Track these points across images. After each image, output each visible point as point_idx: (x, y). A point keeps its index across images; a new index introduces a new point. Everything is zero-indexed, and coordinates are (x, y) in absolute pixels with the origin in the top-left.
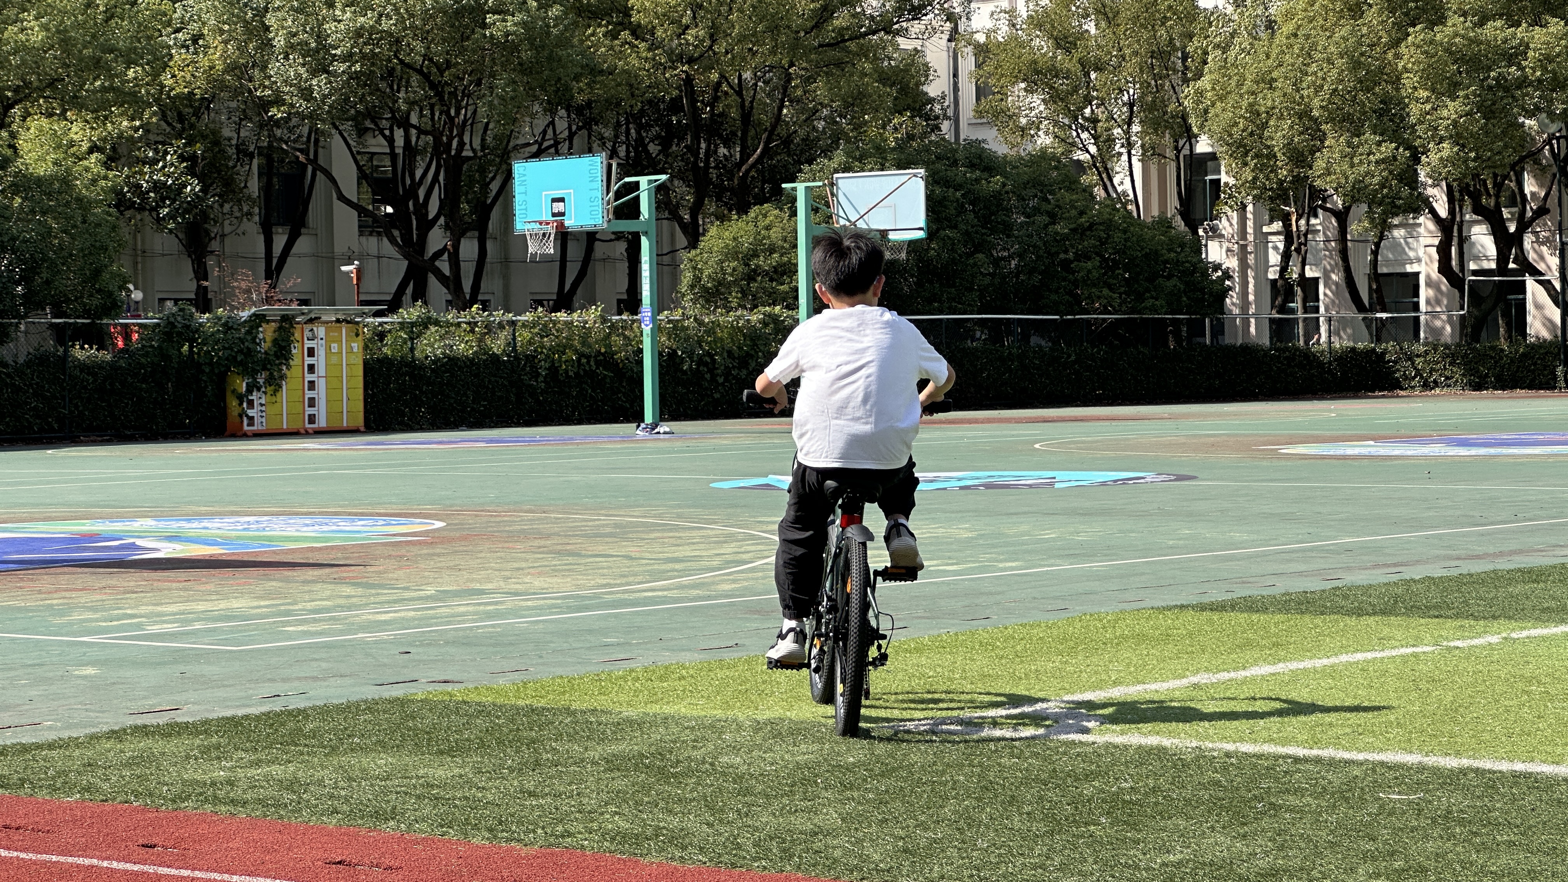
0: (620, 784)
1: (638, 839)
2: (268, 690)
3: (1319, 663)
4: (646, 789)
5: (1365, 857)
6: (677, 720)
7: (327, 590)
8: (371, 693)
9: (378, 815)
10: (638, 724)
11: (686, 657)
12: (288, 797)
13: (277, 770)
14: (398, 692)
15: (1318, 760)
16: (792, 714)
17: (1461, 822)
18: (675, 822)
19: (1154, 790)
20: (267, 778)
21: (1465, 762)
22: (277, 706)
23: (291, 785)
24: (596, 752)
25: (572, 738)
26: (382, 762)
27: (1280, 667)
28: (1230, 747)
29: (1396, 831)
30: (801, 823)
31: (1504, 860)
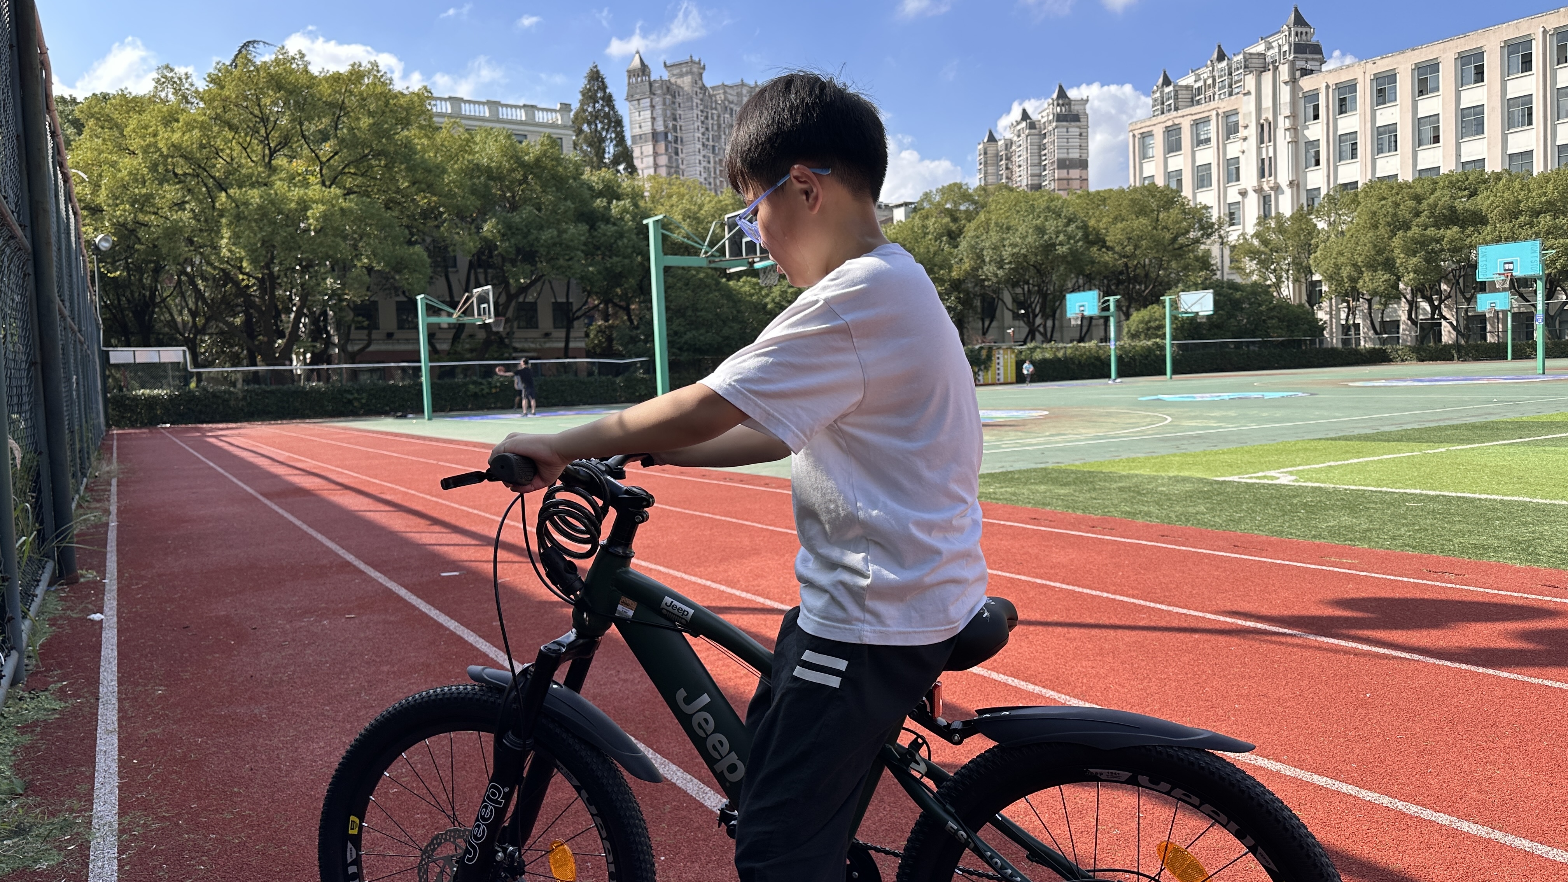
0: (1125, 496)
1: (1134, 514)
2: (1000, 465)
3: (1376, 458)
4: (1134, 498)
5: (1403, 525)
6: (1141, 476)
7: (1012, 434)
8: (1034, 466)
9: (1044, 504)
10: (1128, 477)
11: (1139, 455)
12: (1014, 498)
13: (1008, 489)
14: (1043, 466)
15: (1380, 492)
16: (1181, 474)
17: (1440, 514)
18: (1146, 509)
19: (1320, 501)
20: (1006, 492)
21: (1438, 493)
22: (1004, 470)
23: (1014, 494)
24: (1114, 486)
25: (1105, 481)
26: (1043, 488)
27: (1361, 460)
28: (1347, 487)
29: (1414, 516)
30: (1191, 510)
31: (1457, 527)
